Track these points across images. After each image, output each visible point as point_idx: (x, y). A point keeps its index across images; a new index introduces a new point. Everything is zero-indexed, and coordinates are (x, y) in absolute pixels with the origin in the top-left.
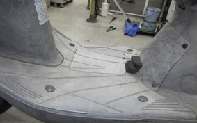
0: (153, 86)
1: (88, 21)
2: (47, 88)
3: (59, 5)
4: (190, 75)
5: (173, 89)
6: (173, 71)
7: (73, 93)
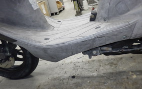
0: (105, 21)
1: (76, 16)
2: (46, 39)
3: (56, 14)
4: (119, 3)
5: (115, 16)
6: (111, 5)
7: (59, 38)
